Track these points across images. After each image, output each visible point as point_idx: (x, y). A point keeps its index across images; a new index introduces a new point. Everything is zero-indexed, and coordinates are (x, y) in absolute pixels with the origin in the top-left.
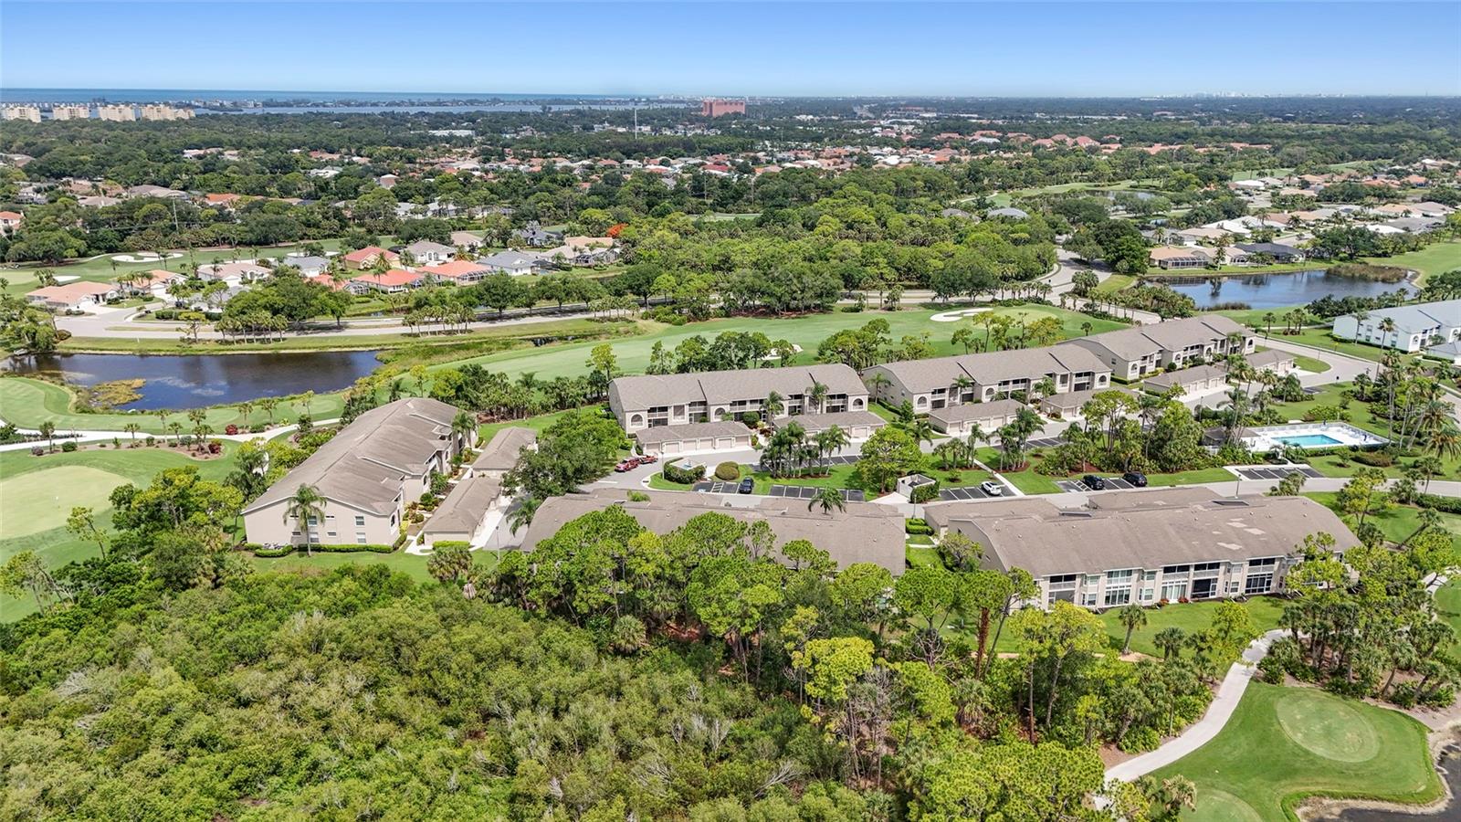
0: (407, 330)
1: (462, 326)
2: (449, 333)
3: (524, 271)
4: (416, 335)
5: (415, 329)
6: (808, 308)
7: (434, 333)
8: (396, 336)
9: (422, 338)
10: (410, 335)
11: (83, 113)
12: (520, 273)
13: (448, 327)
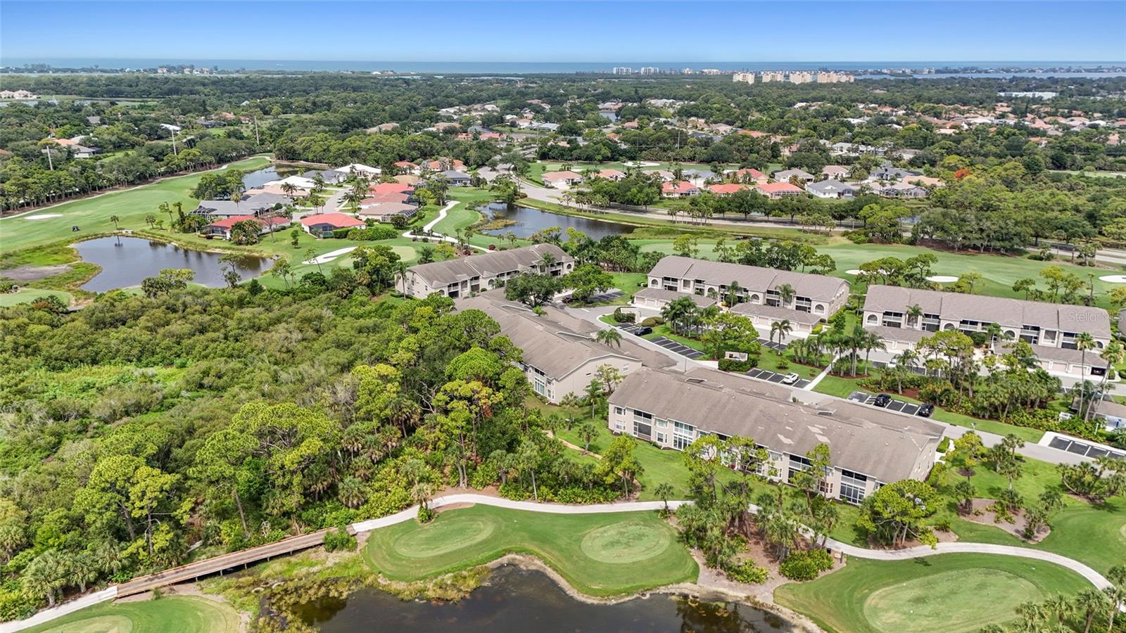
0: (670, 218)
1: (703, 221)
2: (695, 224)
3: (831, 195)
4: (674, 222)
5: (674, 218)
6: (975, 248)
7: (685, 222)
8: (664, 221)
9: (676, 224)
10: (671, 221)
11: (780, 78)
12: (827, 196)
13: (695, 220)
